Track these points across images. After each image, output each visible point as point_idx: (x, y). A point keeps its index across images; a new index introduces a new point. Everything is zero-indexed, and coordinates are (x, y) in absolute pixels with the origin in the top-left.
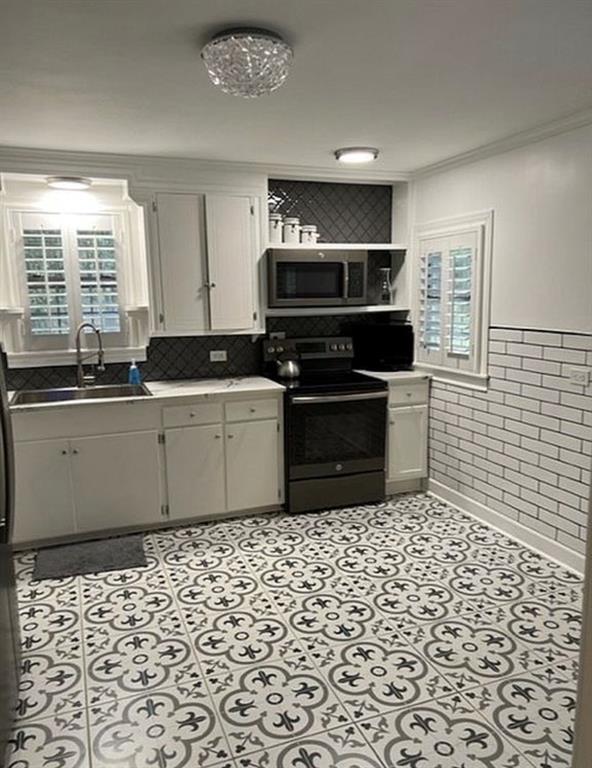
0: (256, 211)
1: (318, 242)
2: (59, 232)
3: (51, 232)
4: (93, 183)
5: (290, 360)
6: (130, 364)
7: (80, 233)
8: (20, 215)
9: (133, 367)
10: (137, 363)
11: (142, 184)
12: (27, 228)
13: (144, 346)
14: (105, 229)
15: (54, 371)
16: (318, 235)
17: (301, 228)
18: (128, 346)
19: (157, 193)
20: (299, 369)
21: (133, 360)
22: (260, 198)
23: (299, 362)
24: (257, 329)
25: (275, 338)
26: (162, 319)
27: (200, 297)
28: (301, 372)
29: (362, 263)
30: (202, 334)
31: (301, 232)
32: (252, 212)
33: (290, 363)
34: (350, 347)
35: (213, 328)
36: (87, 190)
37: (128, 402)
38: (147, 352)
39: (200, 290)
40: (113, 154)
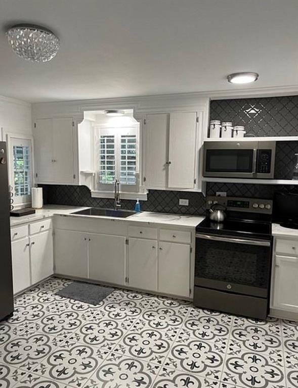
0: (200, 120)
1: (244, 136)
2: (113, 137)
3: (110, 137)
4: (126, 112)
5: (219, 210)
6: (136, 201)
7: (122, 136)
8: (99, 129)
9: (138, 203)
10: (139, 201)
11: (140, 111)
12: (102, 135)
13: (146, 193)
14: (132, 134)
15: (108, 201)
16: (245, 132)
17: (232, 128)
18: (139, 192)
19: (147, 114)
20: (224, 216)
21: (138, 199)
22: (203, 112)
23: (225, 212)
24: (196, 188)
25: (219, 195)
26: (145, 179)
27: (164, 169)
28: (225, 218)
29: (271, 150)
30: (164, 189)
31: (233, 130)
32: (197, 121)
33: (219, 212)
34: (269, 207)
35: (169, 186)
36: (123, 116)
37: (112, 220)
38: (148, 196)
39: (164, 166)
40: (130, 97)
